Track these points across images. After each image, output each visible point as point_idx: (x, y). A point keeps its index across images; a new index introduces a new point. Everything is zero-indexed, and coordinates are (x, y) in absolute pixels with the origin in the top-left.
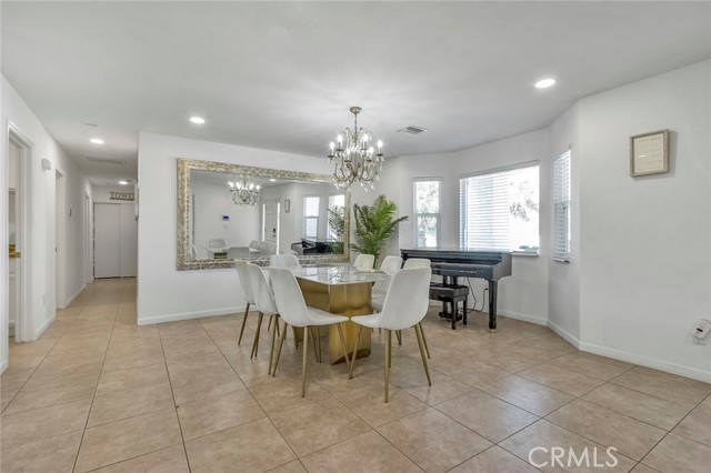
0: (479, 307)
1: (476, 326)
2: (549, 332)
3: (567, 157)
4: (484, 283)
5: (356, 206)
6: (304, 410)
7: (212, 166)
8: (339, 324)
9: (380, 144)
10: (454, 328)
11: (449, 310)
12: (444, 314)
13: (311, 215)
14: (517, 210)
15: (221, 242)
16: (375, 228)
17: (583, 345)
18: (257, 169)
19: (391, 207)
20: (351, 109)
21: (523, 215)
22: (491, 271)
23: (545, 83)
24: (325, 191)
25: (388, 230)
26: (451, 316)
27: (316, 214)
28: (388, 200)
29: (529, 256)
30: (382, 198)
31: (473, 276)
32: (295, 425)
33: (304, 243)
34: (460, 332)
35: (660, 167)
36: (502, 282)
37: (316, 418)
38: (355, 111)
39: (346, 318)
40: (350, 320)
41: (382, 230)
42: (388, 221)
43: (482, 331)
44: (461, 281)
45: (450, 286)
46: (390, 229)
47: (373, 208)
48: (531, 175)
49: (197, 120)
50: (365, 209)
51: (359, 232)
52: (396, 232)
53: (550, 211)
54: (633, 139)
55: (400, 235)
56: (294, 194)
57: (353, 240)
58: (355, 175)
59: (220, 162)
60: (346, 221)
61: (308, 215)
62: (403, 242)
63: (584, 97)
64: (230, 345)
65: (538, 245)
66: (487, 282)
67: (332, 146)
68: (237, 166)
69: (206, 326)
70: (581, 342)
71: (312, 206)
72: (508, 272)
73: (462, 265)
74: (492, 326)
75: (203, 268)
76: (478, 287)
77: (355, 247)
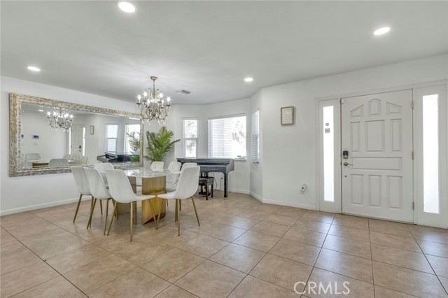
0: (218, 188)
1: (217, 197)
2: (251, 197)
3: (257, 113)
4: (221, 175)
5: (148, 133)
6: (134, 247)
7: (41, 101)
8: (149, 200)
9: (169, 99)
10: (207, 199)
11: (204, 190)
12: (201, 193)
13: (111, 137)
14: (235, 137)
15: (37, 156)
16: (160, 146)
17: (264, 200)
18: (78, 105)
19: (171, 134)
20: (151, 78)
21: (238, 139)
22: (225, 169)
23: (249, 80)
24: (122, 122)
25: (168, 147)
26: (205, 193)
27: (116, 137)
28: (168, 130)
29: (242, 160)
30: (164, 128)
31: (216, 171)
32: (131, 254)
33: (107, 156)
34: (210, 201)
35: (291, 122)
36: (230, 174)
37: (143, 249)
38: (154, 78)
39: (154, 196)
40: (156, 197)
41: (165, 147)
42: (168, 142)
43: (221, 199)
44: (210, 175)
45: (204, 177)
46: (170, 147)
47: (159, 134)
48: (242, 120)
49: (34, 69)
50: (153, 134)
51: (150, 148)
52: (173, 148)
53: (251, 139)
54: (282, 108)
55: (175, 151)
56: (97, 122)
57: (145, 153)
58: (154, 115)
59: (48, 98)
60: (141, 142)
61: (108, 137)
62: (177, 154)
63: (264, 87)
64: (68, 224)
65: (245, 155)
66: (223, 174)
67: (139, 97)
68: (61, 102)
69: (39, 215)
70: (263, 199)
71: (112, 131)
72: (233, 169)
73: (209, 166)
74: (225, 196)
75: (33, 174)
76: (218, 177)
77: (147, 157)
